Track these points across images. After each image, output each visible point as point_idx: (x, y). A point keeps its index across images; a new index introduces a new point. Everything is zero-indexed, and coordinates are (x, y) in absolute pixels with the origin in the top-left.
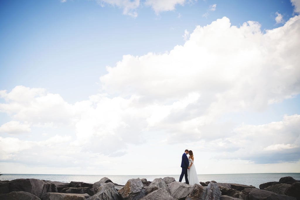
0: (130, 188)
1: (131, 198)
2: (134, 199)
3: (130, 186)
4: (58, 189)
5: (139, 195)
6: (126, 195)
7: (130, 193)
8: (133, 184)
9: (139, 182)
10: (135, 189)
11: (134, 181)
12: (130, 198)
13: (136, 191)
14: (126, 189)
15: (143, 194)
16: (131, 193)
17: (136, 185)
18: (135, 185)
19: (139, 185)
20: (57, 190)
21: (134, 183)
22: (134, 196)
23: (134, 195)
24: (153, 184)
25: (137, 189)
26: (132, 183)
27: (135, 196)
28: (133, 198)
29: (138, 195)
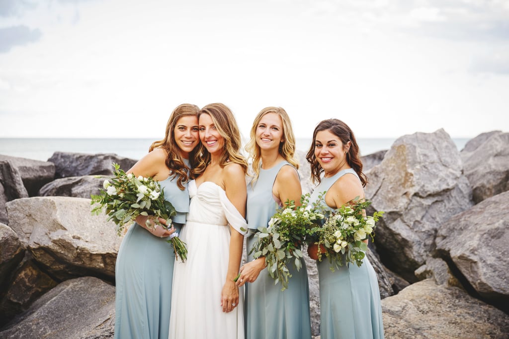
0: (410, 171)
1: (417, 212)
2: (428, 216)
3: (414, 163)
4: (26, 182)
5: (449, 200)
6: (392, 200)
7: (412, 191)
8: (425, 155)
9: (447, 147)
10: (436, 176)
11: (426, 140)
12: (414, 213)
13: (440, 186)
14: (392, 177)
15: (464, 197)
16: (416, 195)
17: (434, 157)
18: (431, 159)
19: (448, 160)
20: (22, 188)
21: (427, 152)
22: (429, 206)
23: (428, 202)
24: (496, 155)
25: (442, 174)
26: (418, 150)
27: (433, 203)
28: (424, 212)
29: (442, 201)
